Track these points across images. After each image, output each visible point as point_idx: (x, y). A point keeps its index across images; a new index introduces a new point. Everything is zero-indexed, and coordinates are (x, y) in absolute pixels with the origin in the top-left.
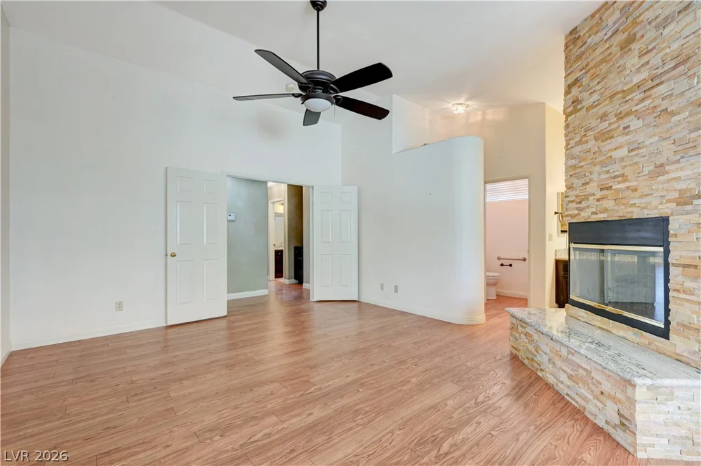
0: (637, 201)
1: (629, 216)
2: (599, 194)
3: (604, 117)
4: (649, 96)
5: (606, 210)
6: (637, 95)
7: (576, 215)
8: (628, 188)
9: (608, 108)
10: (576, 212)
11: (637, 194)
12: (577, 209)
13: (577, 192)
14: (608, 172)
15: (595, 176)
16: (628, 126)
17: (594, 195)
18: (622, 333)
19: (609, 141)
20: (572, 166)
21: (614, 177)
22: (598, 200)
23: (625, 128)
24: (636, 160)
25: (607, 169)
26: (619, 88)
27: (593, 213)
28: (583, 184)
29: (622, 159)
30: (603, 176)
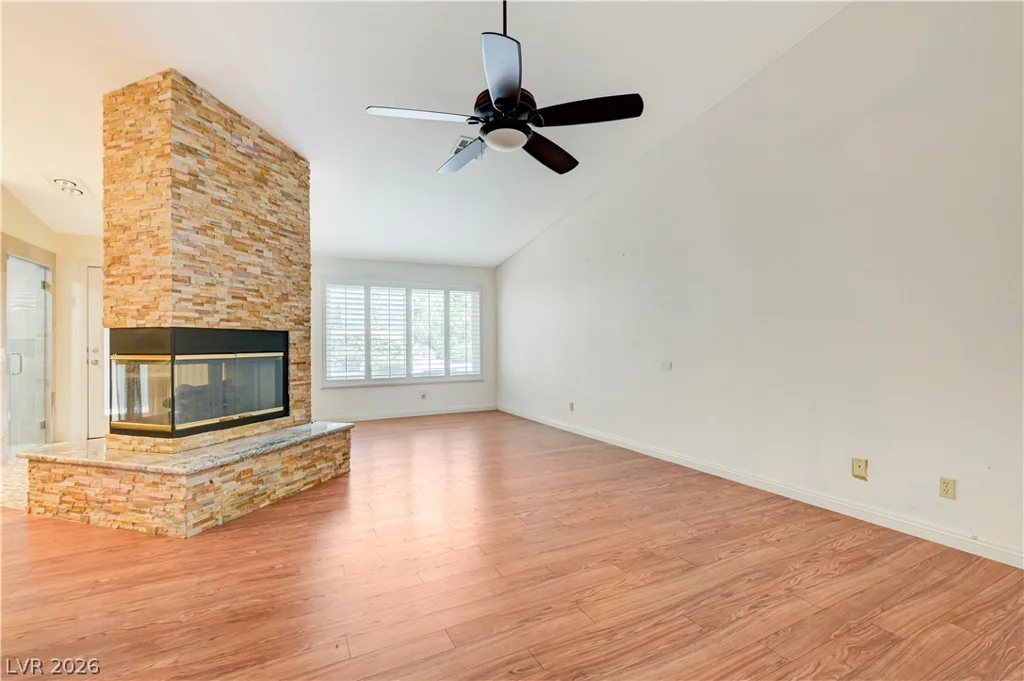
0: (272, 317)
1: (263, 328)
2: (230, 302)
3: (237, 225)
4: (279, 240)
5: (239, 319)
6: (268, 231)
7: (195, 319)
8: (263, 304)
9: (243, 221)
10: (197, 315)
11: (269, 311)
12: (196, 311)
13: (197, 291)
14: (243, 282)
15: (226, 280)
16: (262, 252)
17: (224, 300)
18: (256, 432)
19: (244, 253)
20: (188, 255)
21: (249, 290)
22: (228, 307)
23: (257, 250)
24: (269, 283)
25: (242, 279)
26: (254, 212)
27: (221, 320)
28: (207, 284)
29: (256, 277)
30: (235, 285)
